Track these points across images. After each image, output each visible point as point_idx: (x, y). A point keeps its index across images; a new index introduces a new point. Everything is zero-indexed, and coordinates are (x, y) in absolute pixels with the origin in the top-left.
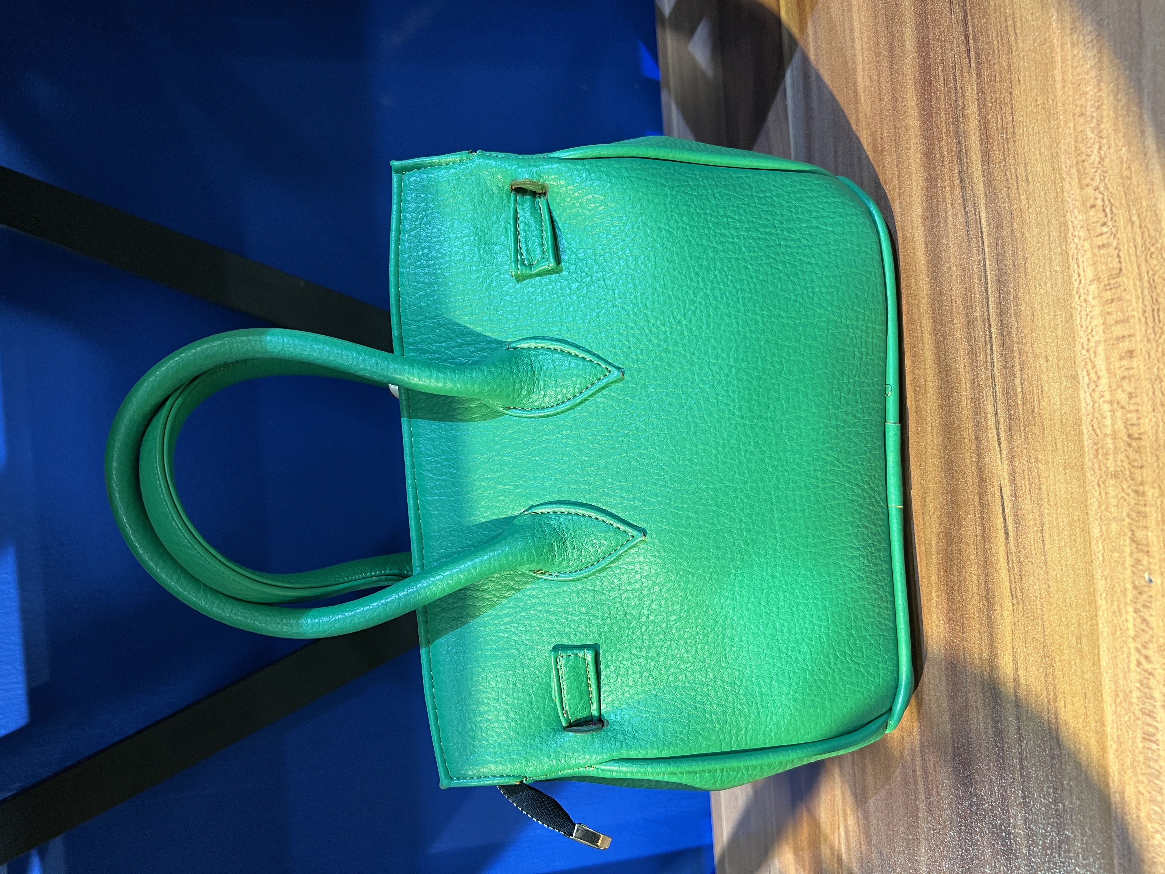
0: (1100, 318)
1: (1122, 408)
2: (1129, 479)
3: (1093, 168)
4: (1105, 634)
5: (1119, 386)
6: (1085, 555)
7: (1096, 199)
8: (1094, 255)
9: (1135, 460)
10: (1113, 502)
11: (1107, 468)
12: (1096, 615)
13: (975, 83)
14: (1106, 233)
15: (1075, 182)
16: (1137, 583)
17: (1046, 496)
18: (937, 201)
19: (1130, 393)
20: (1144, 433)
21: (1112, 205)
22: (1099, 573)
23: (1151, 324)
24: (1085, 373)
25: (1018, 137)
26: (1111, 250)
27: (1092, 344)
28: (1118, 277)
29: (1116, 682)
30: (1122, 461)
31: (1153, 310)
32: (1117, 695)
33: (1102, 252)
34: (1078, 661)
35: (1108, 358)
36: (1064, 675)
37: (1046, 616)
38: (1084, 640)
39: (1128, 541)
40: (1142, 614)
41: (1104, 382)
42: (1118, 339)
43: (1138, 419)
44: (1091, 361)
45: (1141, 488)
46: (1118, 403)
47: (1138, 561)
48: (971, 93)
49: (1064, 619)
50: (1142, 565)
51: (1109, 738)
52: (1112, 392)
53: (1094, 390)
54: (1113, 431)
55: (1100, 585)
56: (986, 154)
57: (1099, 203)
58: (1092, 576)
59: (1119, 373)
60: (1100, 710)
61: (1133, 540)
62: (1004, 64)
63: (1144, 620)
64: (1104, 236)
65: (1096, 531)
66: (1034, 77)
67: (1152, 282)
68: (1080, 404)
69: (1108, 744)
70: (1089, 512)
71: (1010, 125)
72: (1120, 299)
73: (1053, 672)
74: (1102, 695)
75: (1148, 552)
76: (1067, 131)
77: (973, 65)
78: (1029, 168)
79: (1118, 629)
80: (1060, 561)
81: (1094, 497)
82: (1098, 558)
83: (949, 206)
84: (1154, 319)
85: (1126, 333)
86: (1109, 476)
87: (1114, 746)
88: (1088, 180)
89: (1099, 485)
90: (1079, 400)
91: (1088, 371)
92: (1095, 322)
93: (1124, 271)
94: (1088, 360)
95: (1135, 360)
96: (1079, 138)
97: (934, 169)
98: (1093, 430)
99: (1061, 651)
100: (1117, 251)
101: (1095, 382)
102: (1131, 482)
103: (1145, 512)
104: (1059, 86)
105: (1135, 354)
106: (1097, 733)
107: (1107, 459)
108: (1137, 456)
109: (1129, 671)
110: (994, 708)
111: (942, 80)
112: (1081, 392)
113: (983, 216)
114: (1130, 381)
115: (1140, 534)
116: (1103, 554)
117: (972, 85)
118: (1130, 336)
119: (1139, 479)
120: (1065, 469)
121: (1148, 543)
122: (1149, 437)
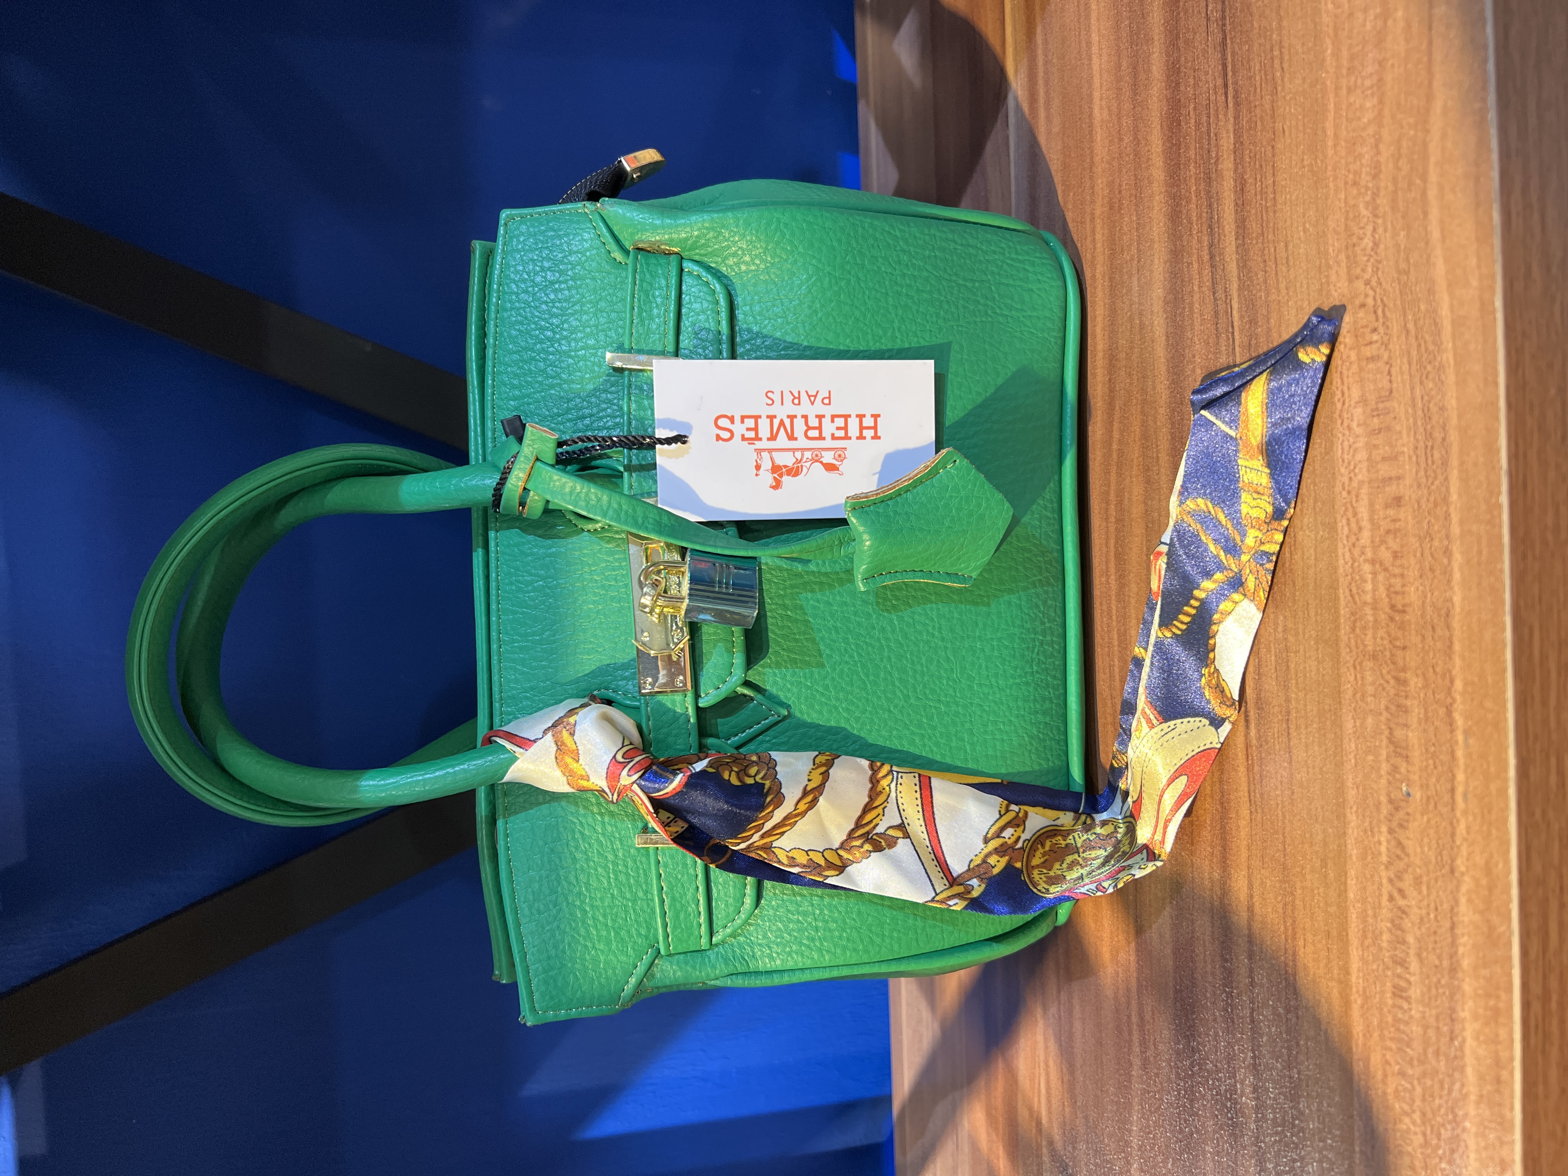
0: (1364, 453)
1: (1386, 570)
2: (1389, 662)
3: (1365, 255)
4: (1354, 858)
5: (1383, 542)
6: (1335, 757)
7: (1366, 296)
8: (1361, 369)
9: (1396, 639)
10: (1370, 689)
11: (1365, 646)
12: (1345, 833)
13: (1232, 130)
14: (1376, 342)
15: (1343, 271)
16: (1392, 796)
17: (1293, 677)
18: (1182, 281)
19: (1395, 552)
20: (1409, 605)
21: (1384, 305)
22: (1350, 780)
23: (1423, 465)
24: (1344, 521)
25: (1279, 206)
26: (1380, 364)
27: (1355, 484)
28: (1388, 401)
29: (1364, 921)
30: (1382, 639)
31: (1426, 447)
32: (1365, 937)
33: (1371, 366)
34: (1322, 890)
35: (1371, 505)
36: (1305, 906)
37: (1288, 829)
38: (1330, 863)
39: (1385, 742)
40: (1396, 835)
41: (1366, 534)
42: (1384, 480)
43: (1403, 586)
44: (1352, 506)
45: (1402, 675)
46: (1381, 564)
47: (1395, 769)
48: (1227, 142)
49: (1307, 835)
50: (1399, 773)
51: (1354, 990)
52: (1375, 548)
53: (1354, 545)
54: (1374, 599)
55: (1351, 794)
56: (1241, 224)
57: (1370, 301)
58: (1342, 783)
59: (1384, 525)
60: (1344, 953)
61: (1391, 740)
62: (1267, 107)
63: (1400, 844)
64: (1375, 346)
65: (1349, 725)
66: (1301, 128)
67: (1426, 410)
68: (1337, 561)
69: (1352, 998)
70: (1343, 701)
71: (1270, 189)
72: (1389, 429)
73: (1293, 902)
74: (1347, 934)
75: (1407, 757)
76: (1337, 203)
77: (1231, 105)
78: (1290, 248)
79: (1369, 852)
80: (1306, 761)
81: (1349, 682)
82: (1350, 761)
83: (1196, 288)
84: (1427, 459)
85: (1393, 474)
86: (1367, 657)
87: (1359, 1001)
88: (1358, 271)
89: (1355, 668)
90: (1337, 556)
91: (1348, 520)
92: (1359, 457)
93: (1395, 394)
94: (1349, 506)
95: (1403, 509)
96: (1351, 215)
97: (1180, 238)
98: (1352, 596)
99: (1304, 875)
100: (1387, 367)
101: (1355, 534)
102: (1392, 666)
103: (1406, 707)
104: (1330, 143)
105: (1403, 502)
106: (1340, 982)
107: (1366, 635)
108: (1399, 634)
109: (1380, 907)
110: (1223, 942)
111: (1193, 121)
112: (1340, 545)
113: (1235, 305)
114: (1395, 537)
115: (1399, 733)
116: (1355, 756)
117: (1228, 131)
118: (1399, 478)
119: (1401, 663)
120: (1317, 643)
121: (1408, 746)
122: (1414, 610)
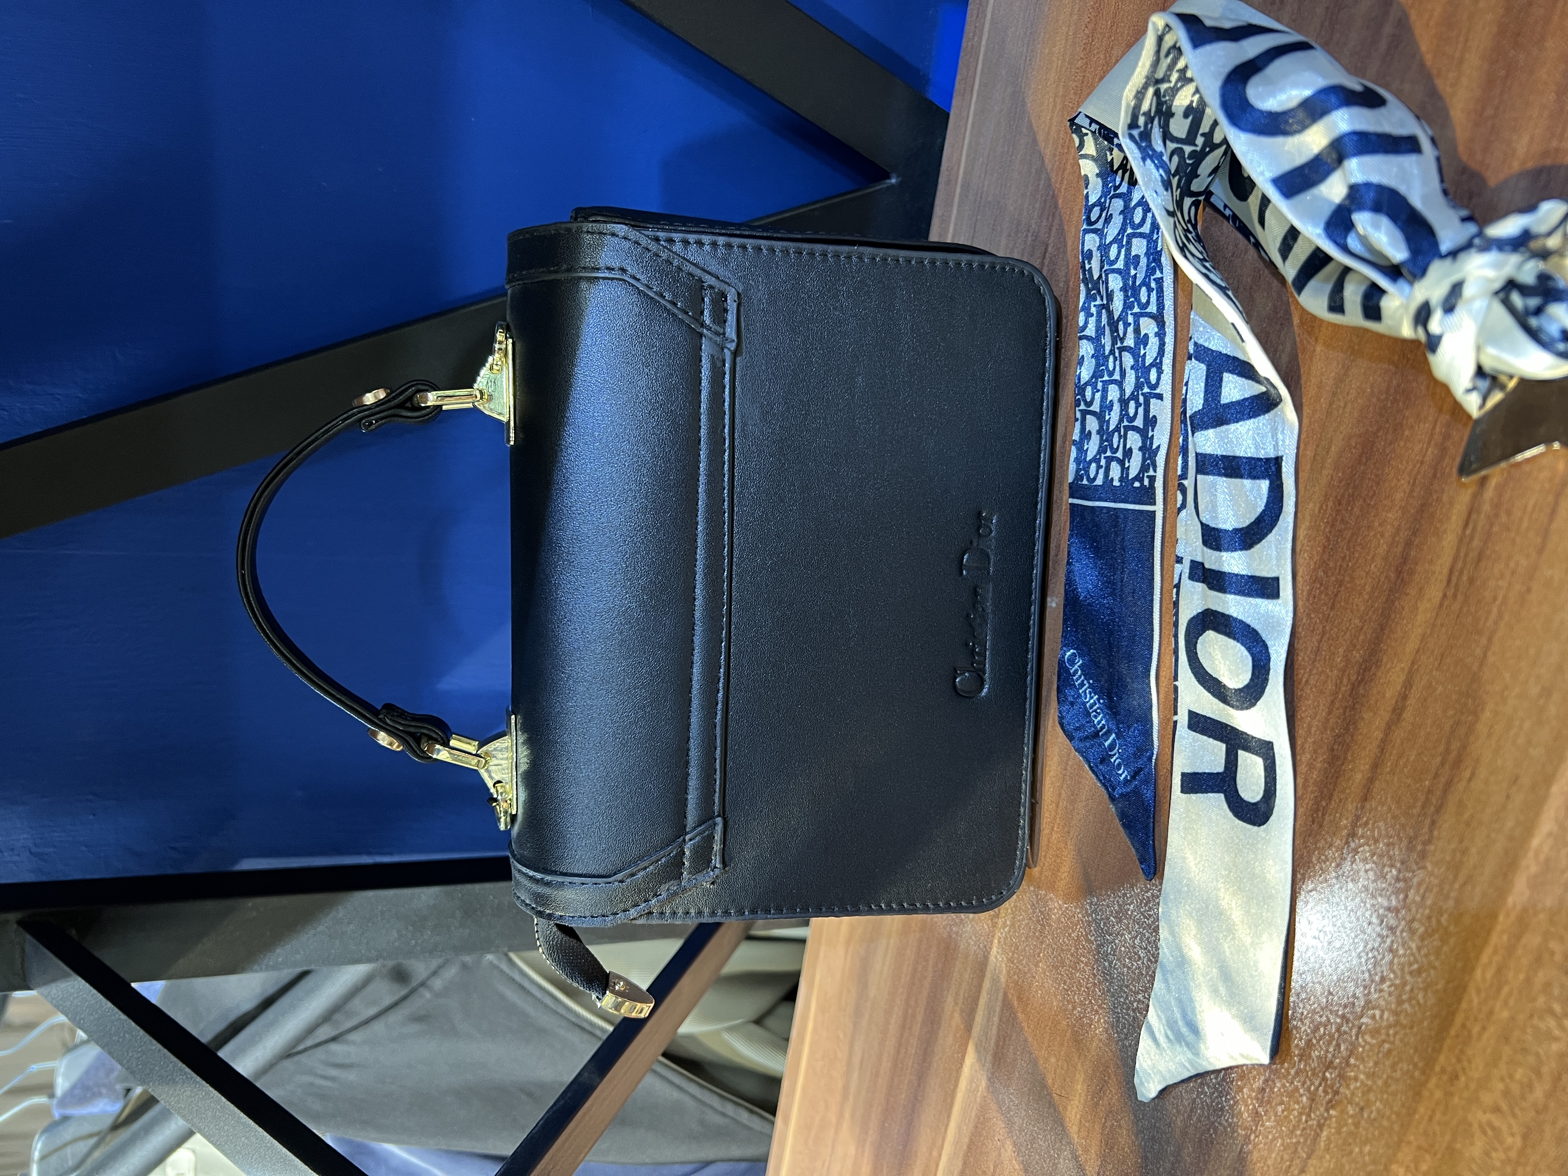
34: (1528, 723)
37: (1500, 634)
60: (1533, 809)
69: (1524, 862)
73: (1473, 724)
99: (1504, 698)
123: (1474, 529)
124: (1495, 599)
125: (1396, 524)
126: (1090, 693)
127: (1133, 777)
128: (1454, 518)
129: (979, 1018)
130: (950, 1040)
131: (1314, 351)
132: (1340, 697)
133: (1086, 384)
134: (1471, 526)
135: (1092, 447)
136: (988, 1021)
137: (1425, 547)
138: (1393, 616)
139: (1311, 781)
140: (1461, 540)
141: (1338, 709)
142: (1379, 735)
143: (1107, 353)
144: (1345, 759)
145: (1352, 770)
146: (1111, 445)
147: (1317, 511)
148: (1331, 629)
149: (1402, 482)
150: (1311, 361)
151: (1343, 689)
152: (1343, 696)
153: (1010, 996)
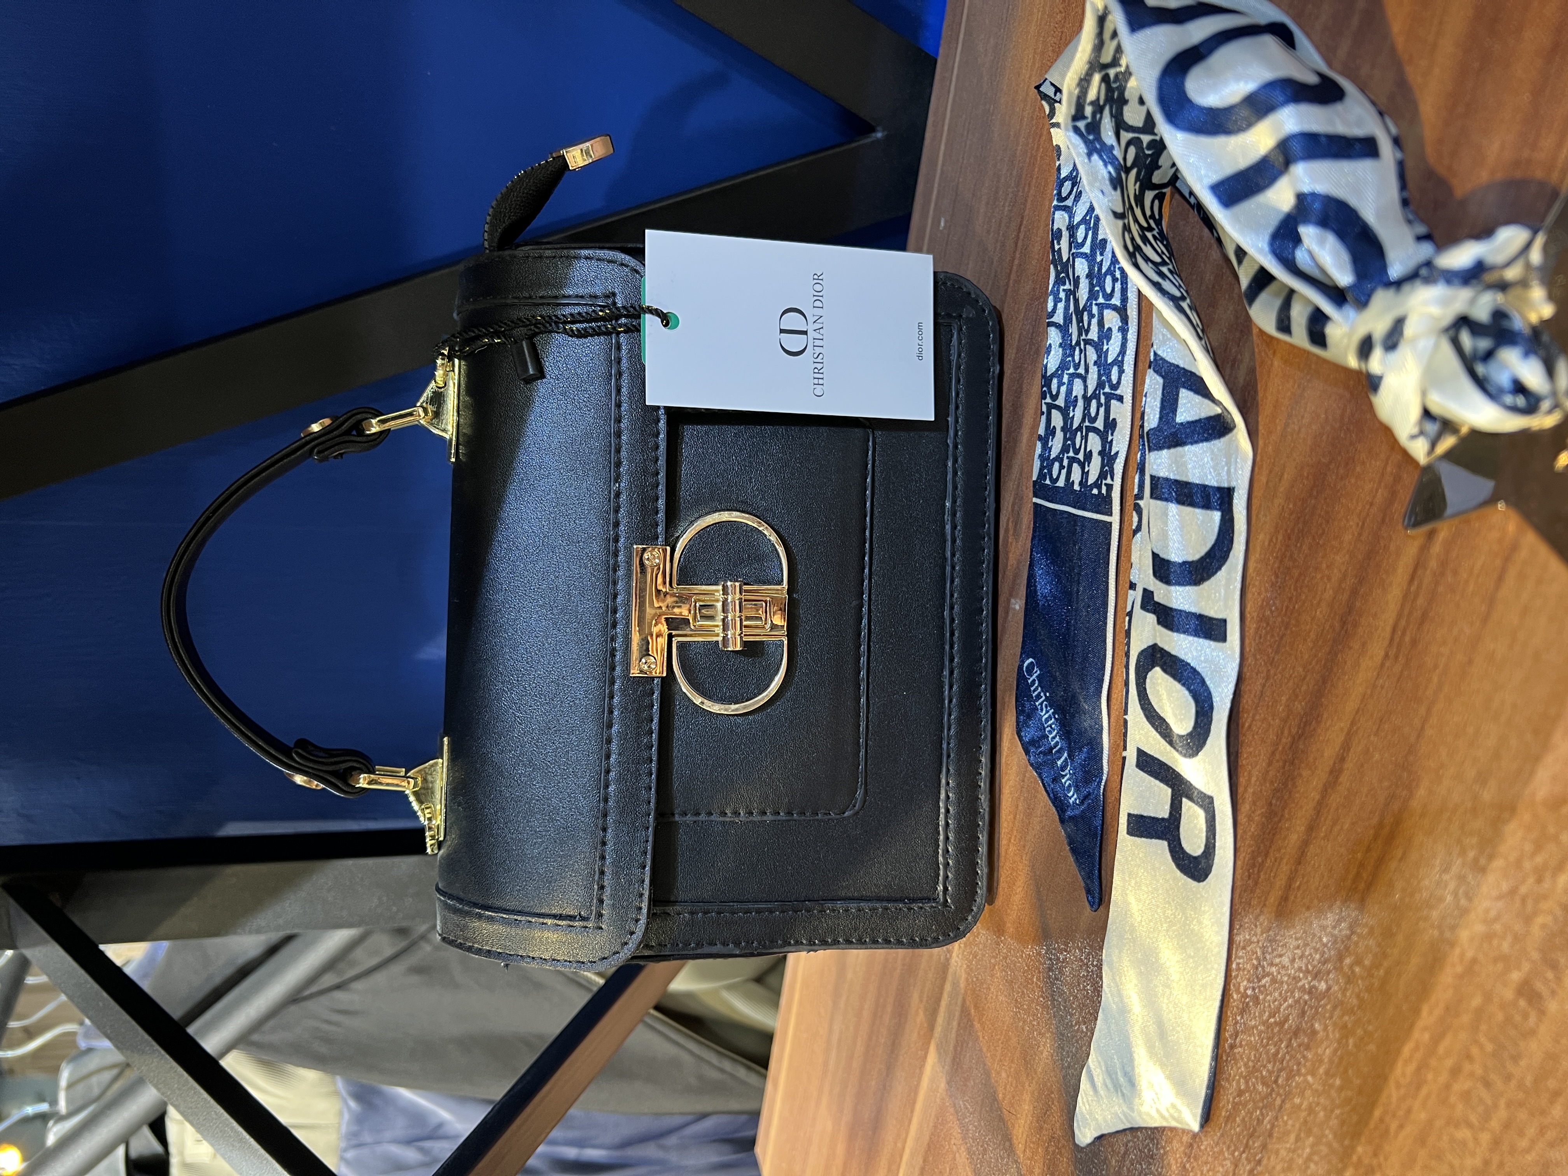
123: (1419, 587)
124: (1436, 667)
125: (1343, 568)
126: (1046, 707)
127: (1082, 803)
128: (1400, 571)
129: (940, 1019)
130: (915, 1036)
131: (1272, 365)
132: (1280, 749)
133: (1053, 375)
134: (1416, 583)
135: (1056, 444)
136: (948, 1024)
137: (1371, 599)
138: (1335, 669)
139: (1250, 833)
140: (1405, 597)
141: (1278, 761)
142: (1315, 796)
143: (1074, 343)
144: (1282, 816)
145: (1288, 829)
146: (1074, 444)
147: (1266, 544)
148: (1275, 674)
149: (1351, 523)
150: (1269, 377)
151: (1284, 740)
152: (1284, 748)
153: (968, 1003)
